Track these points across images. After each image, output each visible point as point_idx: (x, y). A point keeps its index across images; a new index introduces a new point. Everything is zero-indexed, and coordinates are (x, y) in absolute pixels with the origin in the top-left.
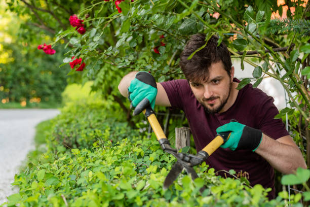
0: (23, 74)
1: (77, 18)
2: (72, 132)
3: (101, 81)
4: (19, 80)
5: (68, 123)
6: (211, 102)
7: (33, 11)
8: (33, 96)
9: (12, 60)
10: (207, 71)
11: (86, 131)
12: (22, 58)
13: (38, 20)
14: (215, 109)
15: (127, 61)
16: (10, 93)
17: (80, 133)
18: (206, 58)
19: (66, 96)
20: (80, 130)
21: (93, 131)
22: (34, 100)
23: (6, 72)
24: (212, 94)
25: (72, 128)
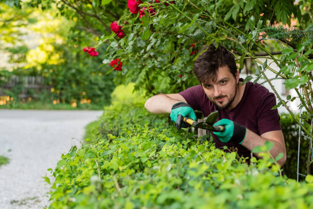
0: (74, 75)
1: (117, 24)
2: (115, 127)
3: (142, 80)
4: (70, 81)
5: (112, 119)
6: (220, 100)
7: (82, 16)
8: (84, 97)
9: (63, 61)
10: (215, 74)
11: (127, 126)
12: (72, 59)
13: (86, 24)
14: (224, 105)
15: (156, 62)
16: (61, 94)
17: (122, 127)
18: (213, 63)
19: (115, 96)
20: (121, 125)
21: (133, 126)
22: (84, 102)
23: (57, 73)
24: (220, 93)
25: (115, 124)
